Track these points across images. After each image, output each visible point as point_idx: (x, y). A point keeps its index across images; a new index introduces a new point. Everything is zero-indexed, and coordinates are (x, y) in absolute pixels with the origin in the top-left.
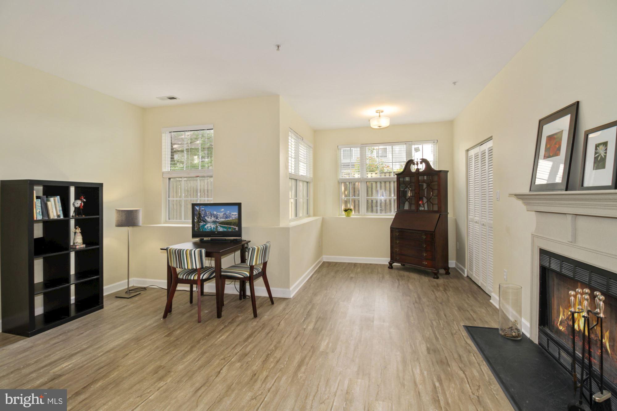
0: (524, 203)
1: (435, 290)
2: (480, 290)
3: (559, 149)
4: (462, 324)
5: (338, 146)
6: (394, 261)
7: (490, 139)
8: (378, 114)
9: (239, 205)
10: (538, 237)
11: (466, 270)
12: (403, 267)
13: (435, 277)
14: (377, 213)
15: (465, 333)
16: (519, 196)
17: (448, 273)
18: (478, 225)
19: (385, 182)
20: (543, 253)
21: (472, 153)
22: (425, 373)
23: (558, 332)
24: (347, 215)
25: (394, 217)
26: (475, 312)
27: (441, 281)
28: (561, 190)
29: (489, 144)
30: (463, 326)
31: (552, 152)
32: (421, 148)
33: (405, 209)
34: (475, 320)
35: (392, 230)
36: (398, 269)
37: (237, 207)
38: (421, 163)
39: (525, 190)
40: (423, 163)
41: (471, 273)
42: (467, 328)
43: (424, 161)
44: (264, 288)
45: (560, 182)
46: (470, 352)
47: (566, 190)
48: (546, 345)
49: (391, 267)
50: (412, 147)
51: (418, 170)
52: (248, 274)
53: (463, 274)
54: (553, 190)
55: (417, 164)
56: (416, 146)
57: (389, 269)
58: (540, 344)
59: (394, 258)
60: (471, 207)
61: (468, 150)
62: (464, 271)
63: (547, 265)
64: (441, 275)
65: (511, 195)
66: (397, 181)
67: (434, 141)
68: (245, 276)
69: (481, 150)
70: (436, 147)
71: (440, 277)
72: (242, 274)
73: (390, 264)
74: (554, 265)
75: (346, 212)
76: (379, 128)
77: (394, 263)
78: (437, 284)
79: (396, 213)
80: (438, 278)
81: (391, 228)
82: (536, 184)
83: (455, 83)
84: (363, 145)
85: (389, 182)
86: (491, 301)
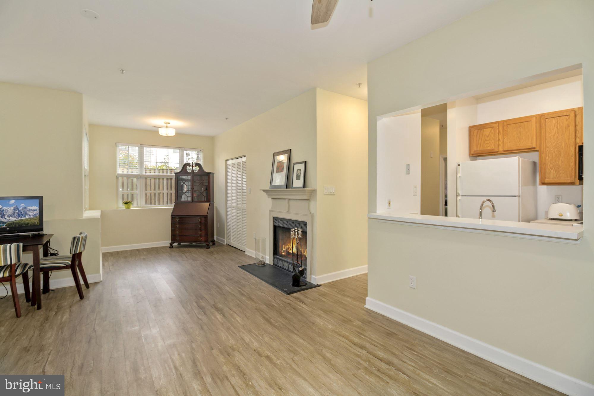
0: (267, 194)
1: (211, 254)
2: (236, 249)
3: (283, 169)
4: (237, 266)
5: (116, 143)
6: (174, 242)
7: (245, 156)
8: (165, 125)
9: (40, 199)
10: (273, 211)
11: (225, 240)
12: (179, 246)
13: (208, 247)
14: (155, 204)
15: (240, 269)
16: (265, 191)
17: (214, 244)
18: (234, 209)
19: (159, 179)
20: (275, 219)
21: (229, 162)
22: (232, 288)
23: (282, 256)
24: (127, 207)
25: (173, 207)
26: (240, 260)
27: (212, 249)
28: (284, 188)
29: (244, 159)
30: (238, 266)
31: (280, 170)
32: (191, 154)
33: (182, 200)
34: (242, 263)
35: (172, 217)
36: (176, 247)
37: (37, 201)
38: (195, 166)
39: (268, 188)
40: (197, 166)
41: (229, 241)
42: (240, 267)
43: (198, 164)
44: (72, 278)
45: (284, 184)
46: (247, 275)
47: (286, 188)
48: (277, 264)
49: (171, 247)
50: (184, 152)
51: (193, 171)
52: (70, 263)
53: (223, 243)
54: (281, 188)
55: (193, 167)
56: (187, 152)
57: (171, 249)
58: (274, 264)
59: (174, 240)
60: (229, 198)
61: (226, 160)
62: (224, 241)
63: (276, 224)
64: (211, 246)
65: (260, 190)
66: (175, 178)
67: (200, 150)
68: (67, 264)
69: (237, 162)
70: (202, 154)
71: (210, 247)
72: (64, 263)
73: (171, 244)
74: (280, 224)
75: (126, 205)
76: (166, 135)
77: (174, 243)
78: (211, 251)
79: (174, 204)
80: (209, 248)
81: (172, 216)
82: (273, 185)
83: (227, 119)
84: (142, 146)
85: (162, 179)
86: (246, 253)
